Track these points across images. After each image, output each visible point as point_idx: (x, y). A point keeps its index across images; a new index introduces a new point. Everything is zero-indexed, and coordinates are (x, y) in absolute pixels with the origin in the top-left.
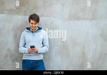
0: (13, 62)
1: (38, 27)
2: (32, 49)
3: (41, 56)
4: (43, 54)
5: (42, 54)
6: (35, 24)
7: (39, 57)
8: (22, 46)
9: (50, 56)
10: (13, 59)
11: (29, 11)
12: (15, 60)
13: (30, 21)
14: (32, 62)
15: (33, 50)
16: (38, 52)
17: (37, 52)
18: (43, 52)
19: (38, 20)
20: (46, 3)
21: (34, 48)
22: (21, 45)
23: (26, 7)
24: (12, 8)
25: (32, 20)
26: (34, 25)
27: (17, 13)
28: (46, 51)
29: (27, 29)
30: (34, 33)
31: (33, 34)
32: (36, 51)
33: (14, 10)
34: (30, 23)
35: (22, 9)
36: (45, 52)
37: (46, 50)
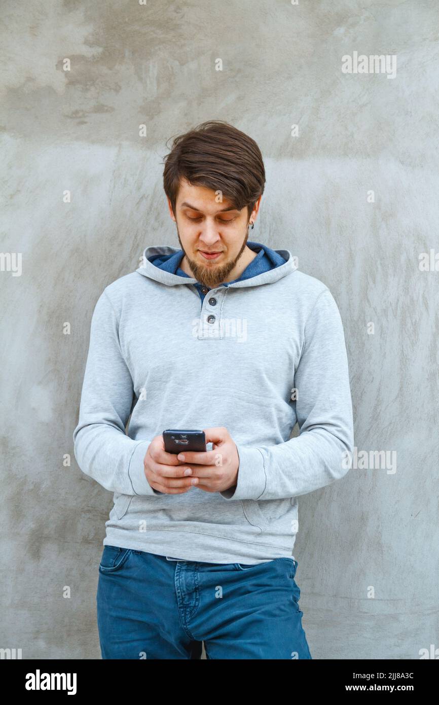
0: (36, 554)
1: (256, 248)
2: (182, 457)
3: (278, 526)
4: (294, 501)
5: (284, 506)
6: (221, 219)
7: (259, 534)
8: (101, 416)
9: (363, 519)
10: (30, 525)
11: (183, 104)
12: (48, 538)
13: (172, 192)
14: (182, 579)
15: (188, 471)
16: (240, 493)
17: (231, 490)
18: (293, 489)
19: (247, 179)
20: (340, 31)
21: (199, 457)
22: (95, 409)
23: (153, 68)
24: (30, 79)
25: (193, 181)
26: (210, 231)
27: (78, 117)
28: (321, 482)
29: (158, 257)
30: (213, 302)
31: (209, 309)
32: (224, 484)
33: (50, 90)
34: (179, 207)
35: (117, 89)
36: (312, 488)
37: (319, 470)
